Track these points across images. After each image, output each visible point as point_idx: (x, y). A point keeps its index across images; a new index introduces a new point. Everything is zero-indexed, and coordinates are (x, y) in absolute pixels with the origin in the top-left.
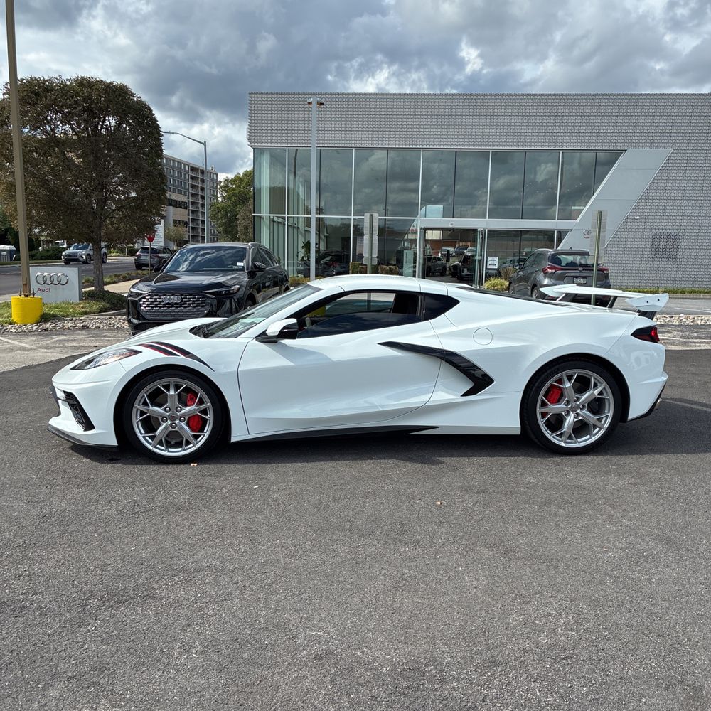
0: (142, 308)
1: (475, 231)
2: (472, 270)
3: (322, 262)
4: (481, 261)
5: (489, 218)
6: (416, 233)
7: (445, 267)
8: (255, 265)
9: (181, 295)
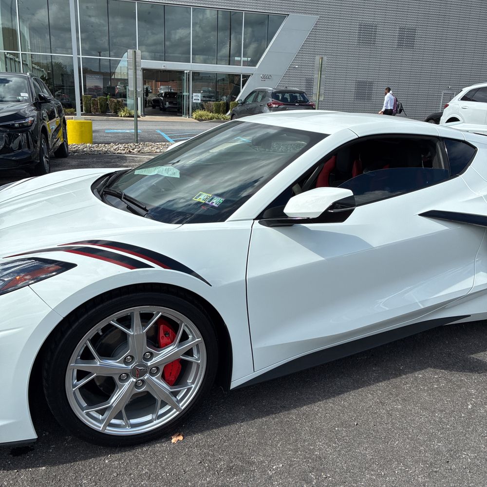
5: (192, 63)
8: (40, 96)
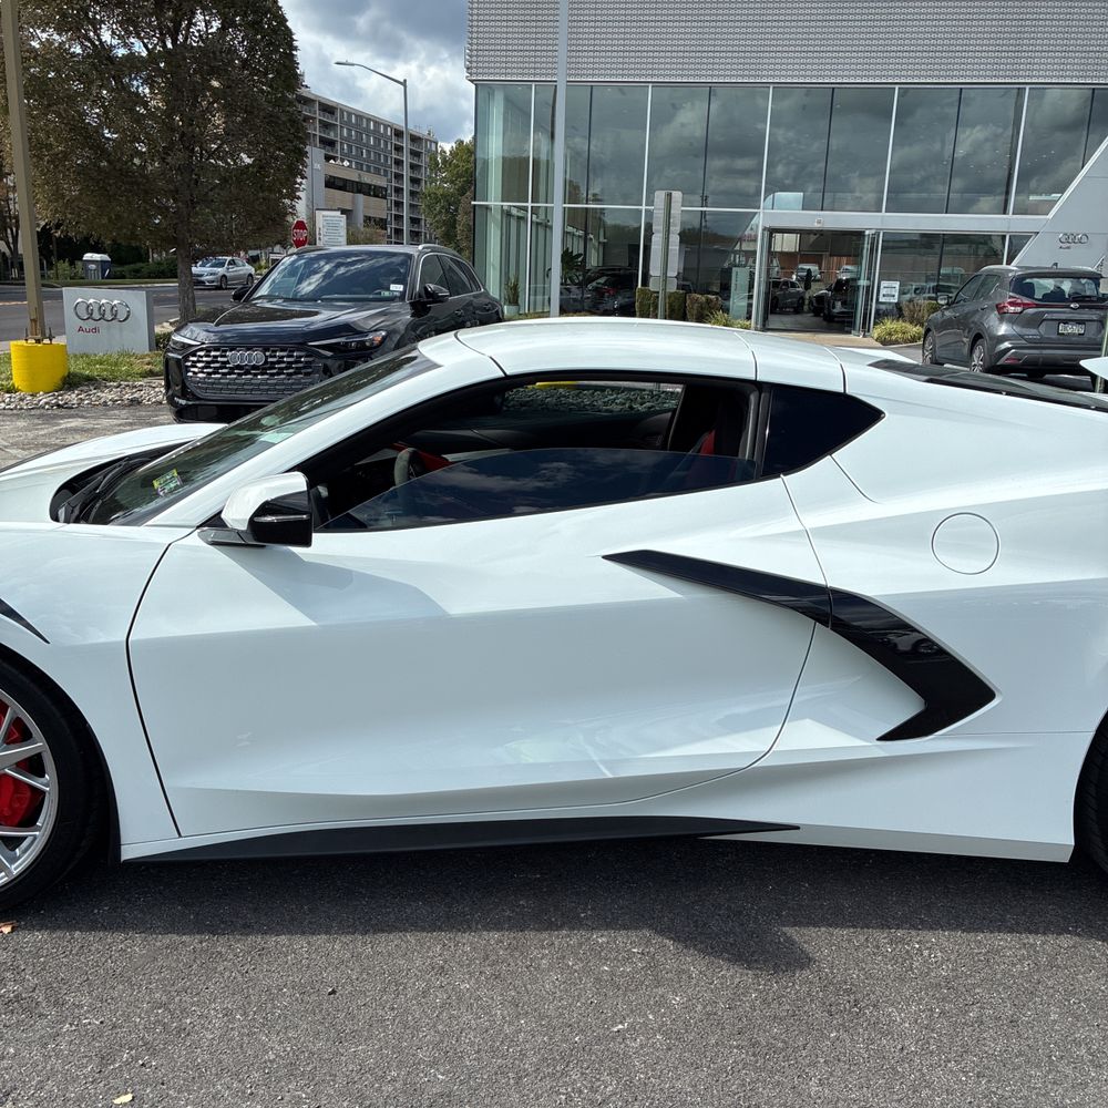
0: (190, 374)
1: (860, 234)
2: (850, 305)
3: (590, 287)
4: (869, 290)
5: (886, 211)
6: (755, 241)
7: (803, 298)
8: (426, 289)
9: (266, 350)
